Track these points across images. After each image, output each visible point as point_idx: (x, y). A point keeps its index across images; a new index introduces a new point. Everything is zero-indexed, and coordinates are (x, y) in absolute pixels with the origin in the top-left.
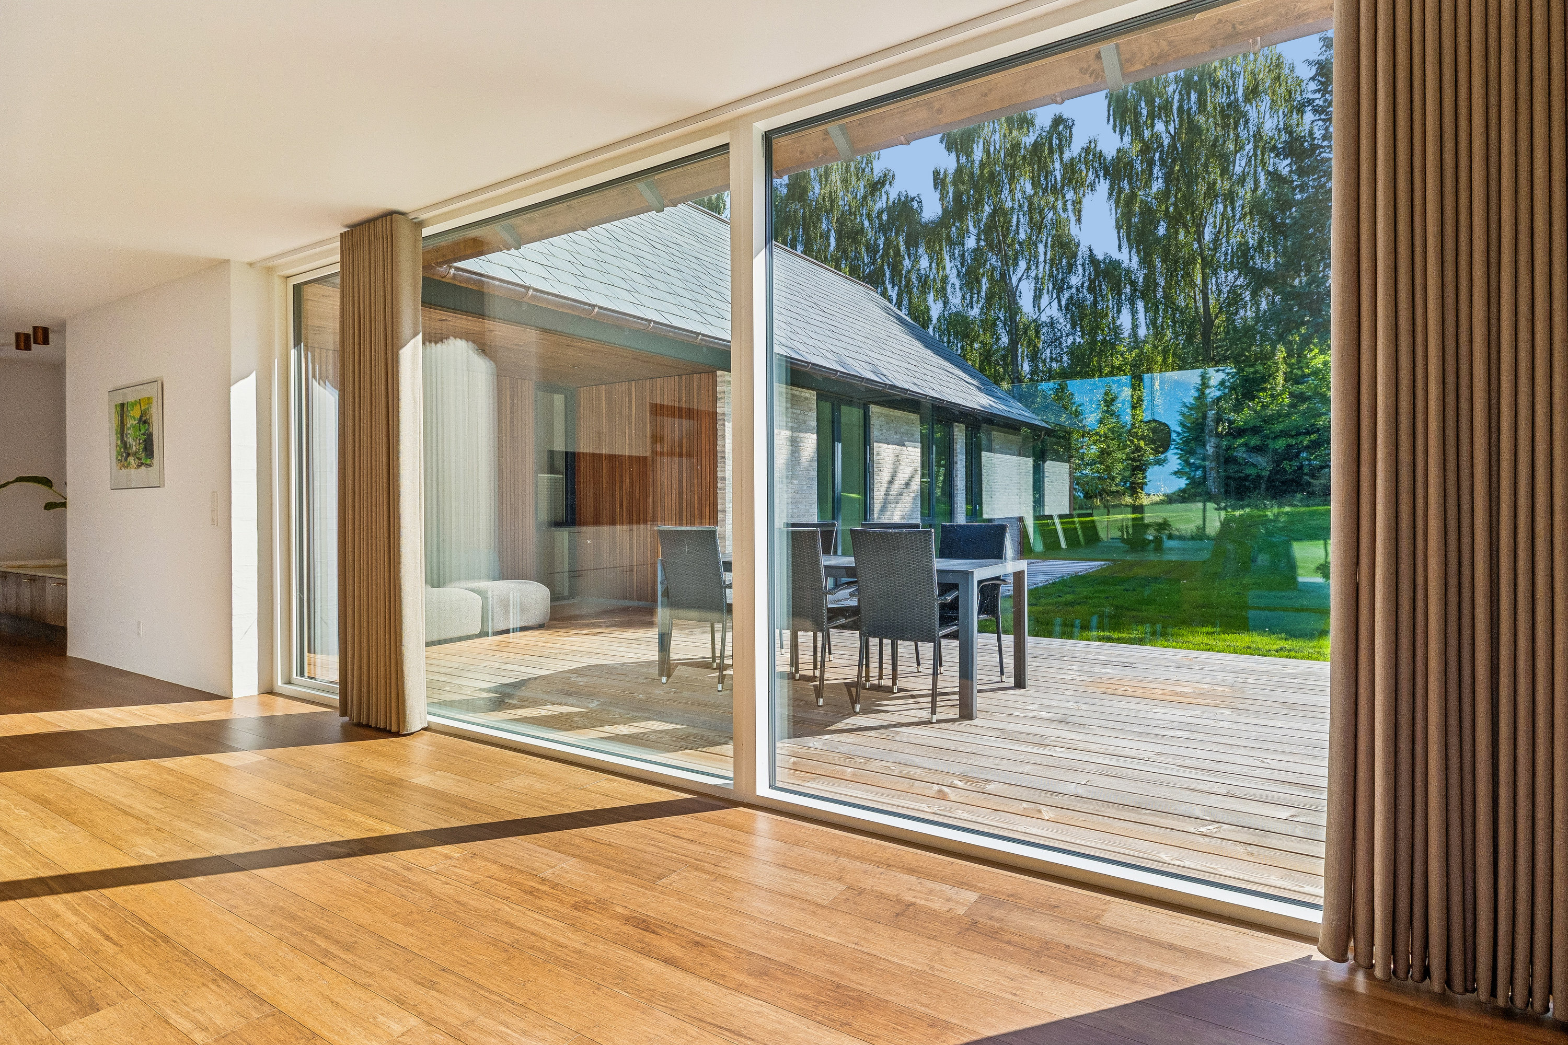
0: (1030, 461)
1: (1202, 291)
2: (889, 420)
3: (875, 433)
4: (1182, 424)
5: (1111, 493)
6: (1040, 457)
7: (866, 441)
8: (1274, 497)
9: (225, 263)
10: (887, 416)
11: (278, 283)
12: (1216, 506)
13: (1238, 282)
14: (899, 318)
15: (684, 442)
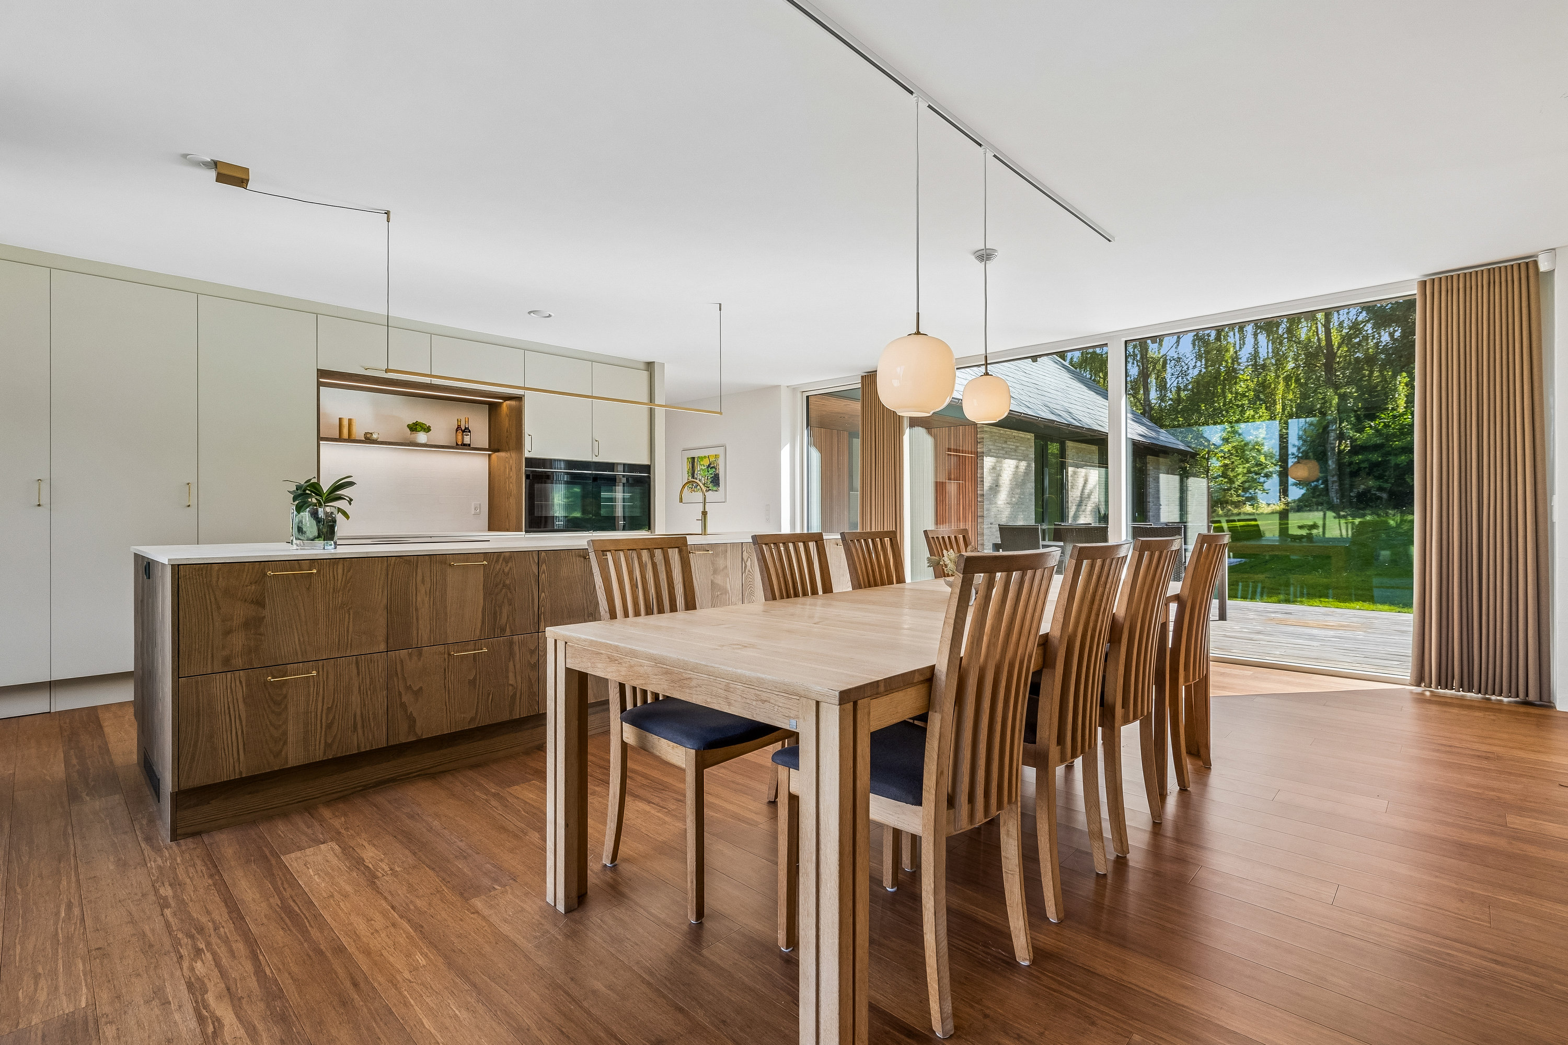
0: (1177, 478)
1: (1324, 326)
2: (1079, 451)
3: (1069, 461)
4: (1300, 438)
5: (1233, 503)
6: (1184, 475)
7: (1063, 466)
8: (1395, 507)
9: (777, 387)
10: (1076, 448)
11: (799, 395)
12: (1334, 514)
13: (1360, 319)
14: (1064, 367)
15: (952, 471)
